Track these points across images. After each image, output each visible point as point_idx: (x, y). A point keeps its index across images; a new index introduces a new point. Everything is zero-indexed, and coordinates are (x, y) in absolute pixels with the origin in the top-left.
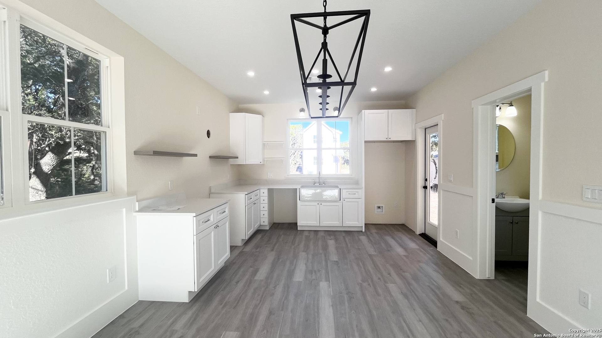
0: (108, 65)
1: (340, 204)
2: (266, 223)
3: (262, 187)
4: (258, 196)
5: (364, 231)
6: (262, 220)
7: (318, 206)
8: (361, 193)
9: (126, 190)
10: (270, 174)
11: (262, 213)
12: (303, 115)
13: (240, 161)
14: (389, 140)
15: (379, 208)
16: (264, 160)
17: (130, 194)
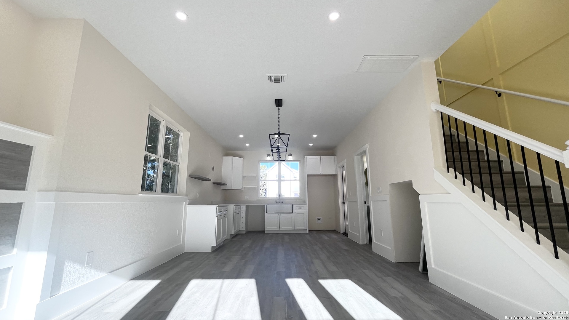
0: (182, 136)
1: (292, 215)
2: (244, 229)
3: (241, 204)
4: (240, 209)
5: (308, 233)
6: (241, 226)
7: (278, 216)
8: (306, 207)
9: (185, 194)
10: (247, 197)
11: (241, 222)
12: (269, 158)
13: (229, 187)
14: (322, 174)
15: (319, 219)
16: (243, 187)
17: (186, 196)
